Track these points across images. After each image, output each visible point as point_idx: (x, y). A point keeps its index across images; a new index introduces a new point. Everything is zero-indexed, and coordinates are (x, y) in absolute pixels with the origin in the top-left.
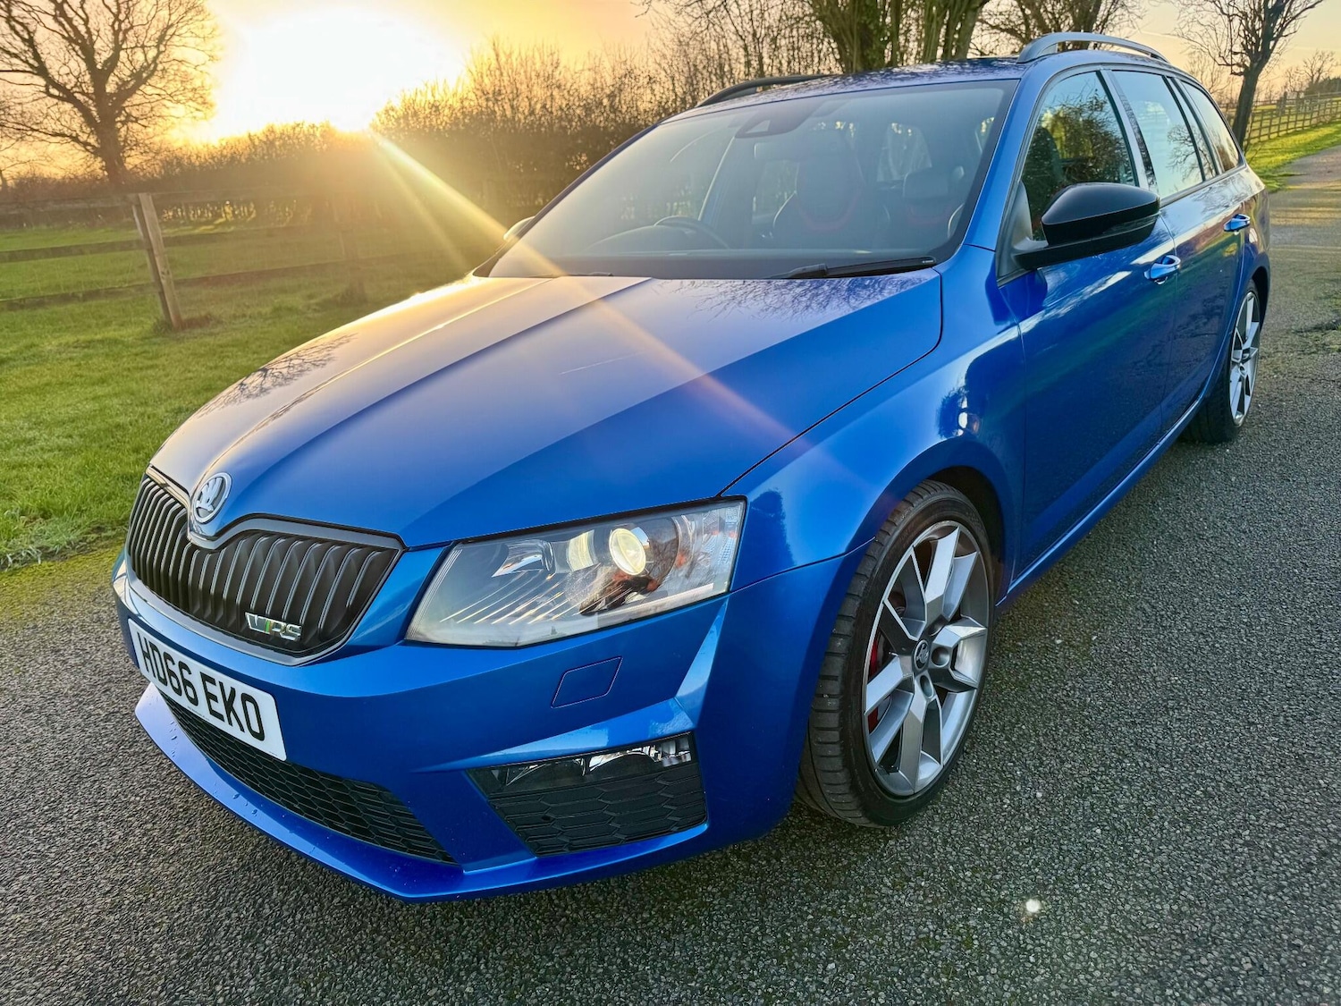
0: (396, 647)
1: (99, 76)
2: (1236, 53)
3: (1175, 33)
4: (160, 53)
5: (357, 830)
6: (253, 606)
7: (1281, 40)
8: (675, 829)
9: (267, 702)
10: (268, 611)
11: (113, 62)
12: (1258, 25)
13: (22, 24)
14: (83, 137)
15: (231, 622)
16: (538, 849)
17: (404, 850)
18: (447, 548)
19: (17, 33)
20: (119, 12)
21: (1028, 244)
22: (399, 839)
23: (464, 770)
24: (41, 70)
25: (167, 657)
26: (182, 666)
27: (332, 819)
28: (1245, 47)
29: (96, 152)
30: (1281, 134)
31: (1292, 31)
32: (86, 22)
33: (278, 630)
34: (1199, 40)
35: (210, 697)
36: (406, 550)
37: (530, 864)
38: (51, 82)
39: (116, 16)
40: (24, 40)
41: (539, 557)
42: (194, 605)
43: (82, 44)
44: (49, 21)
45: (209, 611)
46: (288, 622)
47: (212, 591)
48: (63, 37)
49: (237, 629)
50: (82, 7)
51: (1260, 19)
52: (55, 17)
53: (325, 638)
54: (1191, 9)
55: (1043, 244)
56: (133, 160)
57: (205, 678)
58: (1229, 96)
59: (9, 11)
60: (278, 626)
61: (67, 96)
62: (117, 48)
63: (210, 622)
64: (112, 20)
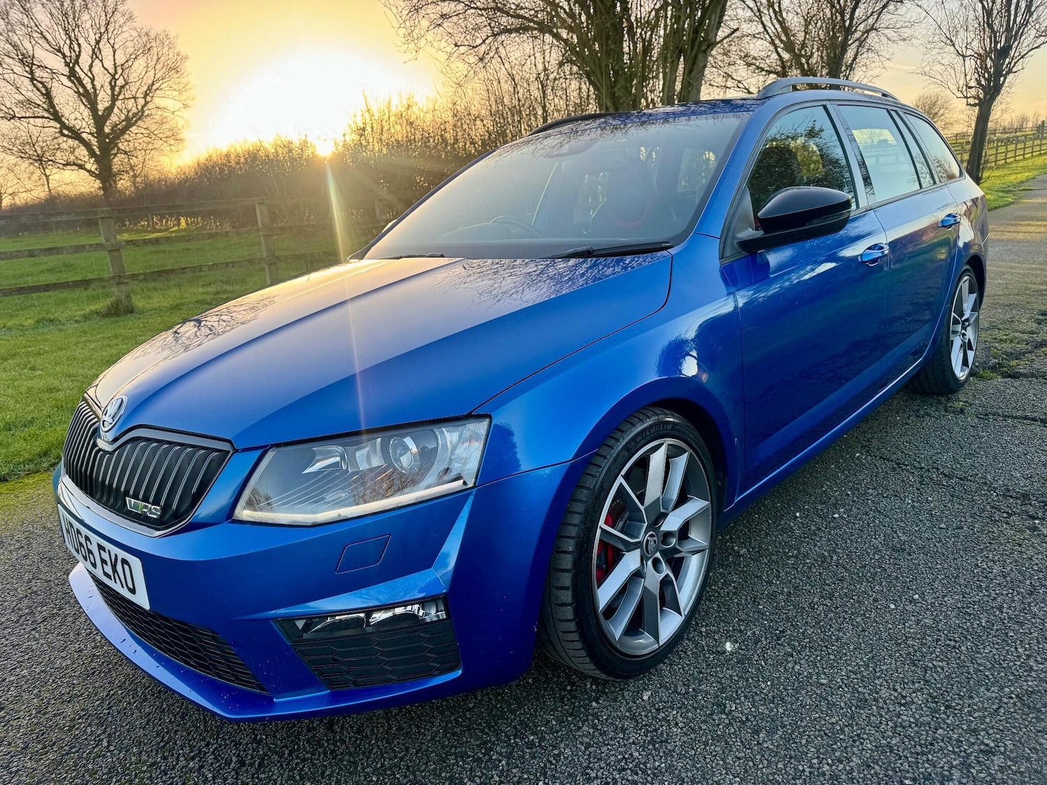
0: (226, 525)
1: (100, 120)
2: (971, 88)
3: (918, 71)
4: (146, 103)
5: (202, 666)
6: (131, 493)
7: (1011, 77)
8: (436, 673)
9: (136, 563)
10: (141, 497)
11: (109, 110)
12: (989, 63)
13: (42, 83)
14: (88, 166)
15: (118, 506)
16: (331, 684)
17: (233, 682)
18: (265, 450)
19: (38, 89)
20: (116, 72)
21: (749, 233)
22: (228, 673)
23: (272, 619)
24: (57, 117)
25: (79, 532)
26: (87, 538)
27: (186, 658)
28: (979, 82)
29: (97, 176)
30: (1034, 154)
31: (1020, 67)
32: (93, 80)
33: (146, 510)
34: (940, 78)
35: (103, 561)
36: (236, 451)
37: (324, 695)
38: (63, 126)
39: (113, 76)
40: (42, 94)
41: (338, 459)
42: (96, 493)
43: (89, 98)
44: (65, 80)
45: (105, 499)
46: (153, 504)
47: (107, 483)
48: (75, 92)
49: (122, 511)
50: (90, 70)
51: (991, 58)
52: (69, 77)
53: (178, 516)
54: (934, 52)
55: (760, 233)
56: (124, 183)
57: (101, 548)
58: (1003, 124)
59: (32, 73)
60: (146, 507)
61: (76, 135)
62: (114, 99)
63: (105, 505)
64: (110, 79)
